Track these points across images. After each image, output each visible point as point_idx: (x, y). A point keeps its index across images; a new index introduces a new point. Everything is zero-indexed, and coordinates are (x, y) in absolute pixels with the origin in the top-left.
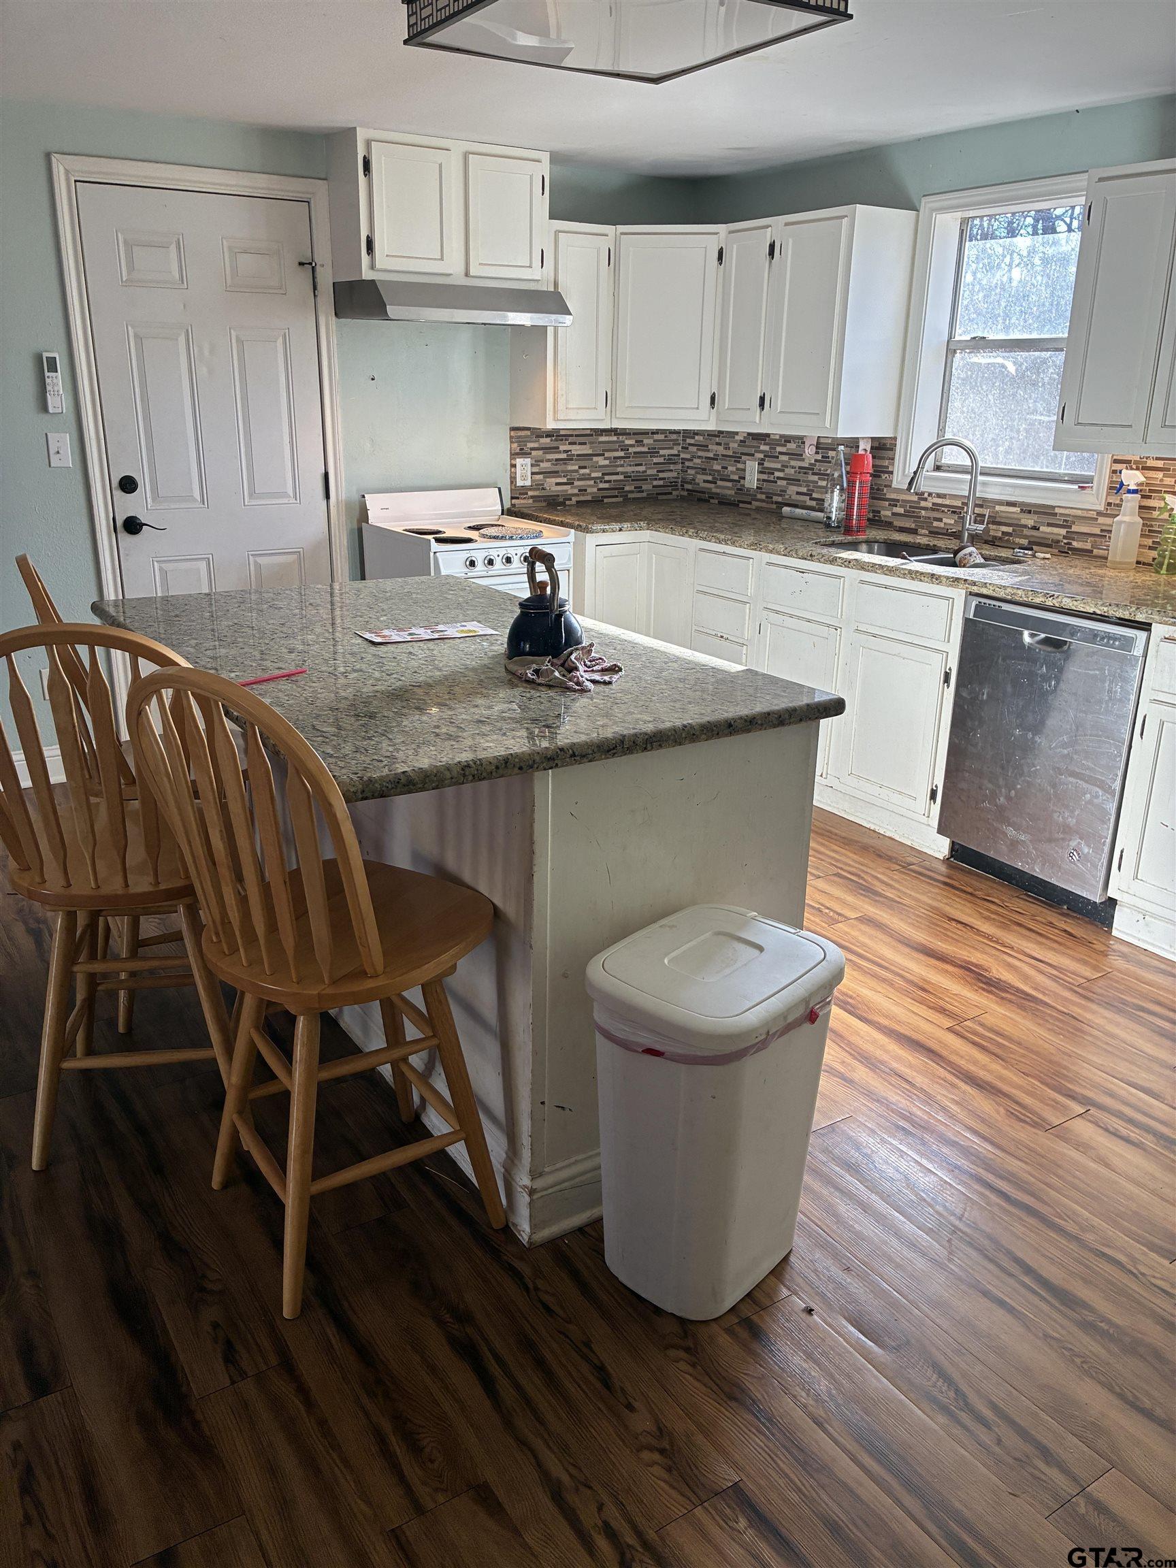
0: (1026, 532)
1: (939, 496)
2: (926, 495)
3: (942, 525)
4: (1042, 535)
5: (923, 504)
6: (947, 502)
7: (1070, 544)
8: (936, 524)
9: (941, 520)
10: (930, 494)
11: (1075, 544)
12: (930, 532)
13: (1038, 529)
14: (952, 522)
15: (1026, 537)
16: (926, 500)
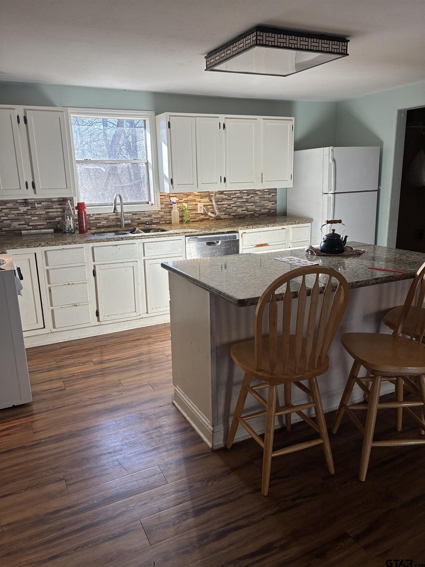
0: (136, 221)
1: (97, 214)
2: (92, 215)
3: (101, 224)
4: (142, 221)
5: (91, 218)
6: (102, 216)
7: (152, 222)
8: (98, 224)
9: (100, 223)
10: (93, 215)
11: (153, 221)
12: (96, 228)
13: (140, 219)
14: (106, 222)
15: (136, 222)
16: (92, 217)
